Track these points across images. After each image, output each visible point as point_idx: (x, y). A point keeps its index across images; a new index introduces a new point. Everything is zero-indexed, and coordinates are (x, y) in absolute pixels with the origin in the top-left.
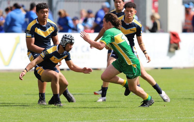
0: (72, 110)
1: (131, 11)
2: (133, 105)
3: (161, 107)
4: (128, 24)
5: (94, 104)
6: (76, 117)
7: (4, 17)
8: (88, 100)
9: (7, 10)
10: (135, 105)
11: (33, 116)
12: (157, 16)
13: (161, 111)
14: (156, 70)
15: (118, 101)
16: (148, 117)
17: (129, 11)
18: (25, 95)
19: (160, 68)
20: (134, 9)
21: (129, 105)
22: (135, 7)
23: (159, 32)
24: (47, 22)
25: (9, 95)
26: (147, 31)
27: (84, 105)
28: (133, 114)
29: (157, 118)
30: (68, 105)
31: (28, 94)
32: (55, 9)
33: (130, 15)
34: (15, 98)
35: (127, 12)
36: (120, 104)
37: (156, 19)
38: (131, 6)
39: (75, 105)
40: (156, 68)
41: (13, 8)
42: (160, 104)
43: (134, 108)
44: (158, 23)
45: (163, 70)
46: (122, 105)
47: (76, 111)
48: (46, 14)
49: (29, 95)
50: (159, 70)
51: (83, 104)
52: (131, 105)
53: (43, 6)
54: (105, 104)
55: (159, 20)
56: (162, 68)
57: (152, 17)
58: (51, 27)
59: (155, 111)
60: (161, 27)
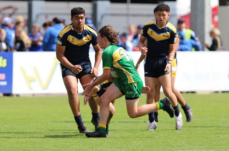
0: (119, 140)
1: (164, 15)
2: (189, 134)
3: (222, 136)
4: (161, 28)
5: (145, 133)
6: (124, 148)
7: (41, 33)
8: (138, 129)
9: (45, 25)
10: (192, 134)
11: (74, 147)
12: (217, 32)
13: (222, 140)
14: (216, 94)
15: (172, 130)
16: (207, 147)
17: (162, 15)
18: (66, 123)
19: (220, 92)
20: (167, 12)
21: (185, 134)
22: (168, 10)
23: (220, 51)
24: (84, 29)
25: (47, 123)
26: (206, 49)
27: (133, 134)
28: (190, 144)
29: (218, 149)
30: (115, 134)
31: (69, 122)
32: (100, 24)
33: (162, 20)
34: (54, 126)
35: (158, 16)
36: (174, 133)
37: (217, 35)
38: (163, 8)
39: (123, 134)
40: (217, 92)
41: (53, 24)
42: (222, 133)
43: (191, 137)
44: (218, 39)
45: (224, 94)
46: (177, 134)
47: (124, 140)
48: (81, 20)
49: (71, 123)
50: (220, 94)
51: (132, 132)
52: (188, 134)
53: (77, 11)
54: (157, 133)
55: (219, 36)
56: (222, 92)
57: (212, 34)
58: (88, 35)
59: (215, 141)
60: (221, 45)
